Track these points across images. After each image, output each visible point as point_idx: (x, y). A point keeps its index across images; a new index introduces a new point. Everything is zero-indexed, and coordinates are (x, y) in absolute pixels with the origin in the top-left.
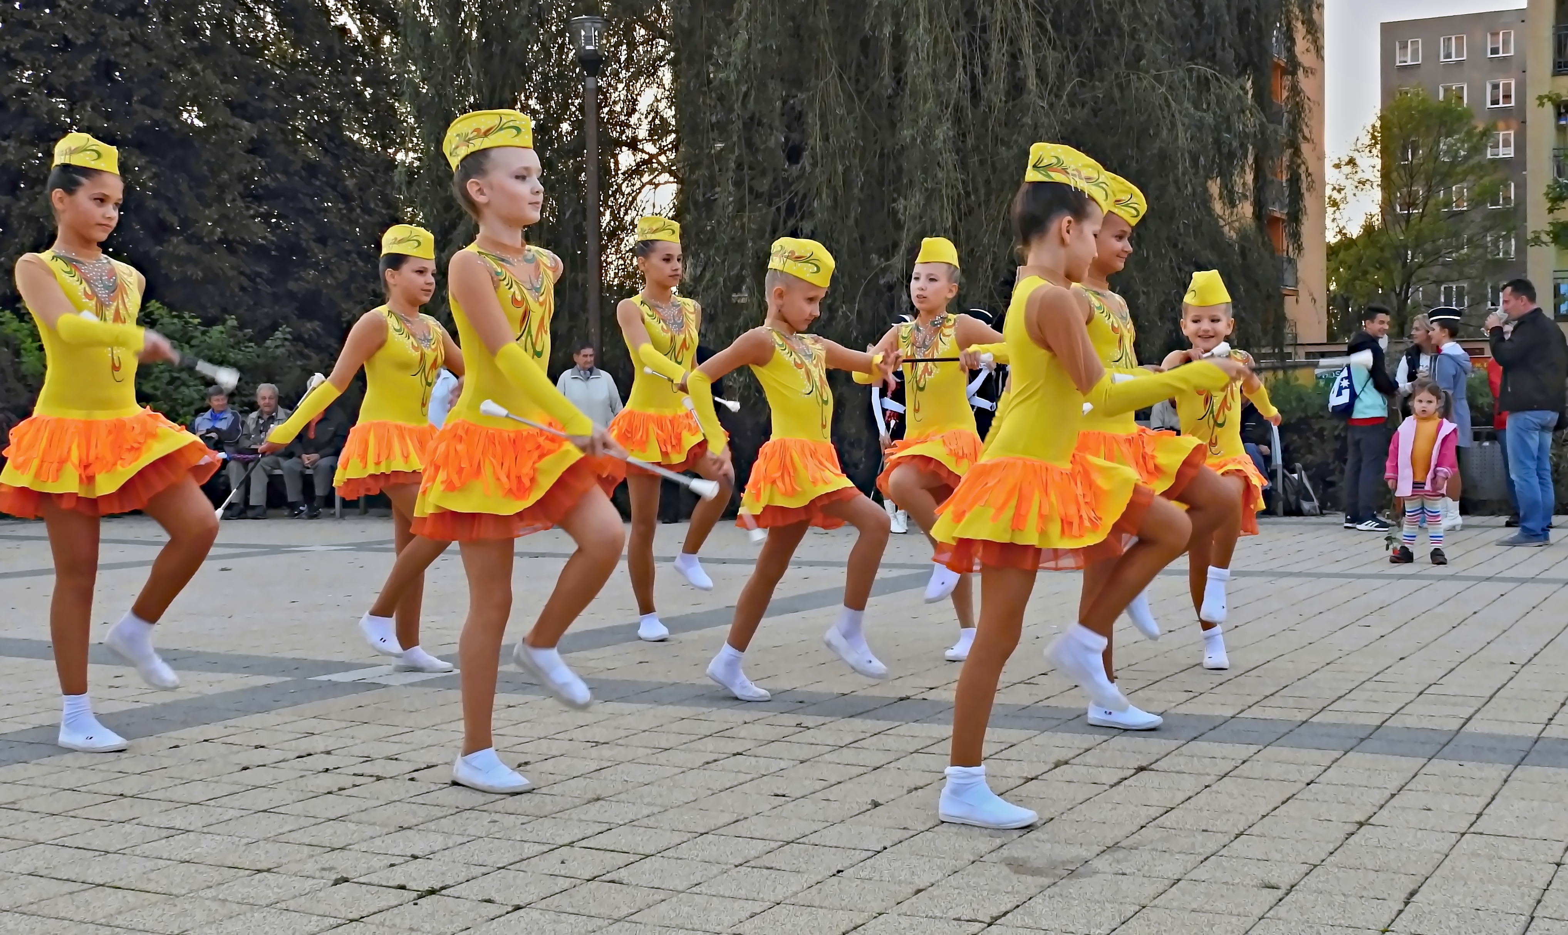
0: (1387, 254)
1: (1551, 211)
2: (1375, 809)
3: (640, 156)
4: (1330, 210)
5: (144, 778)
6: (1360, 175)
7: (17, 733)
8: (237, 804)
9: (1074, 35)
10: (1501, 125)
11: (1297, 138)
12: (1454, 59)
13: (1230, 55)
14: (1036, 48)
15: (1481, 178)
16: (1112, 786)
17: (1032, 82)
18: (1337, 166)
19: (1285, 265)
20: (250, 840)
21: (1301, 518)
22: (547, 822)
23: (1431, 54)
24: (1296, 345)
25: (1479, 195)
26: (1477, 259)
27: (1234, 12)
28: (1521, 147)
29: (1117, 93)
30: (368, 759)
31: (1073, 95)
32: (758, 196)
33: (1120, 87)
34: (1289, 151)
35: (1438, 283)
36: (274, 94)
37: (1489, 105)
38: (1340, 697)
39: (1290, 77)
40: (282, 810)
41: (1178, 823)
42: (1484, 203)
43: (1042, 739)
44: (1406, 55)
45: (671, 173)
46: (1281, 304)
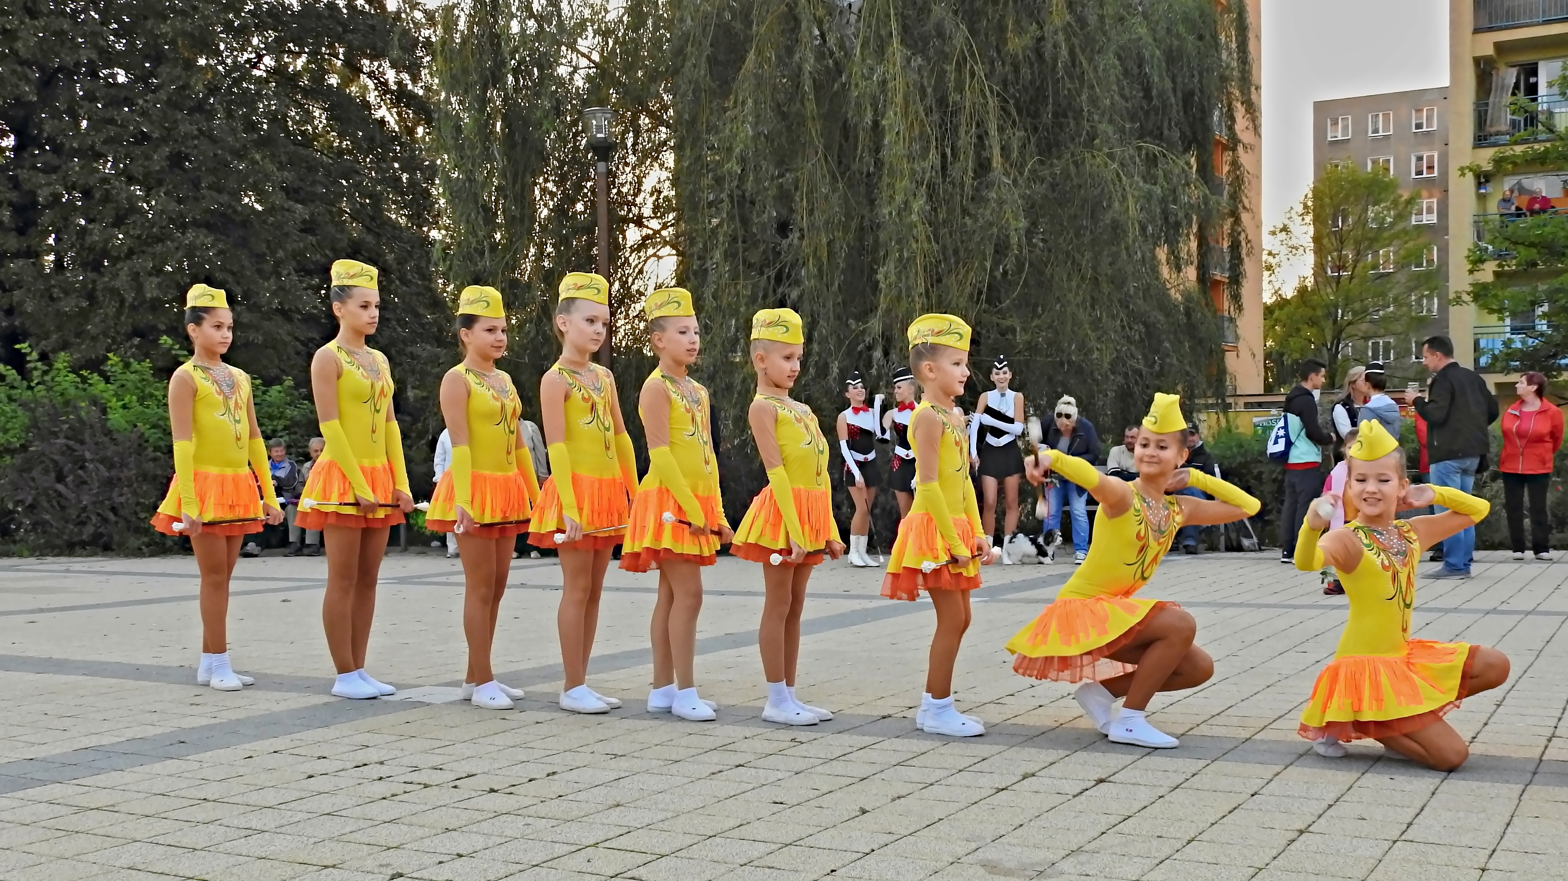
0: (1319, 313)
1: (1471, 272)
2: (1314, 819)
3: (645, 231)
4: (1266, 274)
5: (223, 784)
6: (1294, 242)
7: (113, 744)
8: (304, 808)
9: (1034, 118)
10: (1424, 193)
11: (1237, 208)
12: (1381, 133)
13: (1176, 134)
14: (1001, 129)
15: (1406, 242)
16: (1074, 796)
17: (997, 161)
18: (1273, 233)
19: (1226, 324)
20: (317, 840)
21: (1241, 554)
22: (574, 826)
23: (1359, 128)
24: (1235, 396)
25: (1404, 258)
26: (1401, 316)
27: (1180, 95)
28: (1443, 214)
29: (1072, 168)
30: (416, 769)
31: (1033, 171)
32: (749, 266)
33: (1076, 163)
34: (1230, 221)
35: (1366, 338)
36: (324, 180)
37: (1413, 176)
38: (1280, 717)
39: (1231, 153)
40: (344, 813)
41: (1135, 829)
42: (1409, 265)
43: (1012, 753)
44: (1337, 131)
45: (673, 247)
46: (1223, 359)
